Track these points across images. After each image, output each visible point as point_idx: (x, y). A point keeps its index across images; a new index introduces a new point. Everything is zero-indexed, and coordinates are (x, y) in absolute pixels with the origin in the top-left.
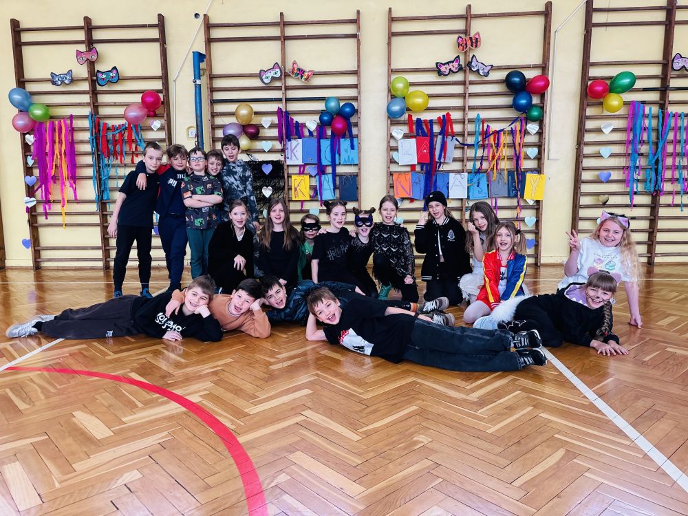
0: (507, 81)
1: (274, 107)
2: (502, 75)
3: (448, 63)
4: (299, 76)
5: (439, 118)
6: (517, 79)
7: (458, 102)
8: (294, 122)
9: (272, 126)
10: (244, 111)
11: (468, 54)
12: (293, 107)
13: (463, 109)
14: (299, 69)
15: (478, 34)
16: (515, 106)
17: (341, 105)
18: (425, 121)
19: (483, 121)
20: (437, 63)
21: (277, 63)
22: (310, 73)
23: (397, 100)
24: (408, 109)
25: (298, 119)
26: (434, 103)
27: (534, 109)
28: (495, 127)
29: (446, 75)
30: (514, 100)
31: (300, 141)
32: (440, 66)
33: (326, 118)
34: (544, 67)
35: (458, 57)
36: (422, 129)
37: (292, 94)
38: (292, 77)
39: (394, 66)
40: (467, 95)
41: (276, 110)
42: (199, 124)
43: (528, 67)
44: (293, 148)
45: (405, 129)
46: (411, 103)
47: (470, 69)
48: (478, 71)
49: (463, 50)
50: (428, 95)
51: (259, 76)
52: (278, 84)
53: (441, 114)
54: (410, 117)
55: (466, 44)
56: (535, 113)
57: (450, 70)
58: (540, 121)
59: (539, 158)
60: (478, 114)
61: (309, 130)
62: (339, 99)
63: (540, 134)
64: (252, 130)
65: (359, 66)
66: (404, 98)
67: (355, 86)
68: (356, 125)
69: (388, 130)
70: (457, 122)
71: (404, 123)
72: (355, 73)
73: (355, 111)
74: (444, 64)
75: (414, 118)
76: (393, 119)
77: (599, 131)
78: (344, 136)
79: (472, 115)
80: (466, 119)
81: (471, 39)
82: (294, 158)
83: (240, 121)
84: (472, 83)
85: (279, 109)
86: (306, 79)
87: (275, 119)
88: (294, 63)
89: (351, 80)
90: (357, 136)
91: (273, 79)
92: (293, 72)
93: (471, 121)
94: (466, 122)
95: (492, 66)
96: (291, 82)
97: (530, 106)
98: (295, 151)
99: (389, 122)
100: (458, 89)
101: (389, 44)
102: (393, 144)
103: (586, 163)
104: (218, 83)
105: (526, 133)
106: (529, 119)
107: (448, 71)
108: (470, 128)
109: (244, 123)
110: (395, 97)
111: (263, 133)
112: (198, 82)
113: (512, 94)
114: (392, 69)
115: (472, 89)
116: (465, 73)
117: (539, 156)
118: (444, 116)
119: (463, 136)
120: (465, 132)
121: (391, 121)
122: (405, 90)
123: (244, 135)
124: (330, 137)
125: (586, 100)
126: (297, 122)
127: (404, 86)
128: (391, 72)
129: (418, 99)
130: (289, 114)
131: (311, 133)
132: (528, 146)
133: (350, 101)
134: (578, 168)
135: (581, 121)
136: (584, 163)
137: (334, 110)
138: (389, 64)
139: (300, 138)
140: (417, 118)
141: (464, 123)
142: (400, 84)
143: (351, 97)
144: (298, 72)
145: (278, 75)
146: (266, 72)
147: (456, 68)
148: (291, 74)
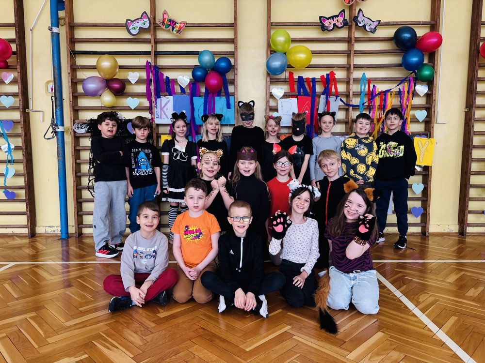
0: (397, 39)
1: (142, 61)
2: (390, 32)
3: (332, 17)
4: (171, 27)
5: (322, 77)
6: (407, 35)
7: (341, 60)
8: (165, 77)
9: (139, 82)
10: (106, 63)
11: (354, 8)
12: (163, 61)
13: (348, 68)
14: (170, 20)
16: (404, 65)
17: (216, 60)
18: (308, 79)
19: (369, 81)
20: (320, 17)
21: (145, 12)
22: (182, 25)
23: (278, 55)
24: (290, 66)
25: (171, 75)
26: (316, 61)
27: (426, 67)
28: (381, 87)
29: (330, 31)
30: (404, 58)
31: (171, 98)
32: (324, 21)
33: (199, 73)
34: (434, 24)
35: (343, 11)
36: (304, 88)
37: (162, 48)
38: (163, 29)
39: (274, 20)
40: (352, 52)
41: (144, 63)
42: (57, 77)
43: (418, 24)
44: (163, 106)
45: (286, 88)
46: (293, 58)
47: (357, 25)
48: (364, 26)
49: (349, 3)
50: (311, 51)
51: (126, 26)
52: (147, 36)
53: (324, 73)
54: (291, 74)
56: (426, 72)
57: (334, 25)
58: (430, 82)
59: (428, 122)
60: (364, 74)
61: (181, 87)
62: (214, 54)
63: (429, 96)
64: (116, 86)
65: (236, 19)
66: (285, 53)
67: (232, 41)
68: (233, 82)
69: (267, 88)
70: (341, 81)
71: (284, 81)
72: (233, 26)
73: (231, 68)
74: (328, 19)
75: (296, 76)
76: (272, 76)
78: (219, 94)
79: (357, 74)
80: (351, 78)
82: (164, 116)
83: (102, 74)
84: (358, 40)
85: (148, 63)
86: (178, 31)
87: (144, 75)
88: (165, 13)
89: (227, 34)
90: (233, 95)
91: (142, 30)
92: (163, 23)
93: (357, 81)
94: (351, 82)
95: (379, 21)
96: (162, 35)
97: (420, 65)
98: (165, 109)
99: (269, 79)
100: (343, 47)
102: (272, 103)
103: (478, 127)
104: (80, 34)
105: (415, 94)
106: (418, 79)
107: (332, 26)
108: (355, 88)
109: (107, 77)
110: (275, 52)
111: (130, 89)
112: (55, 30)
113: (401, 52)
114: (272, 23)
115: (358, 47)
116: (350, 28)
117: (427, 119)
118: (327, 75)
119: (347, 96)
120: (349, 92)
121: (270, 79)
122: (286, 45)
123: (108, 91)
124: (203, 95)
125: (478, 61)
126: (167, 78)
127: (285, 42)
128: (271, 25)
129: (300, 55)
130: (158, 68)
131: (182, 89)
132: (415, 108)
133: (226, 56)
134: (469, 133)
135: (471, 83)
136: (474, 127)
137: (208, 64)
138: (269, 17)
139: (170, 95)
140: (299, 77)
141: (348, 83)
142: (280, 38)
143: (227, 52)
144: (169, 23)
145: (147, 25)
146: (133, 22)
147: (341, 23)
148: (161, 25)
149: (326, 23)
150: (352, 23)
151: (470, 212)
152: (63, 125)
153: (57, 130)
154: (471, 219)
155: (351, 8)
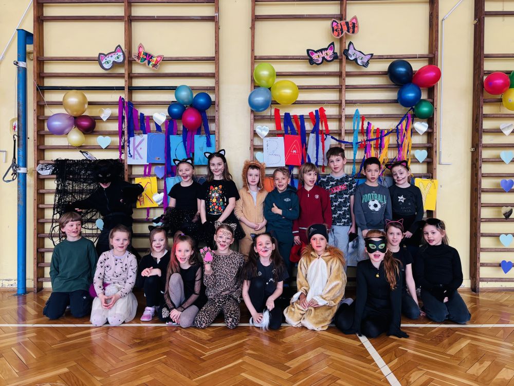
0: (391, 73)
1: (115, 97)
2: (384, 66)
3: (321, 51)
4: (146, 61)
5: (311, 114)
6: (402, 70)
7: (333, 96)
8: (139, 114)
9: (111, 119)
10: (73, 99)
11: (344, 41)
12: (138, 97)
13: (339, 104)
14: (146, 54)
15: (355, 18)
16: (401, 101)
17: (194, 95)
18: (295, 116)
19: (363, 118)
20: (308, 50)
21: (119, 46)
22: (159, 59)
23: (261, 90)
24: (275, 103)
25: (146, 111)
26: (303, 96)
27: (424, 103)
28: (376, 125)
29: (318, 64)
30: (400, 94)
31: (145, 136)
32: (312, 54)
33: (175, 110)
34: (432, 58)
35: (333, 44)
36: (293, 129)
37: (137, 83)
38: (138, 63)
39: (259, 53)
40: (344, 87)
41: (117, 100)
42: (21, 114)
43: (414, 57)
44: (136, 145)
45: (272, 126)
46: (277, 94)
47: (347, 58)
48: (356, 60)
49: (338, 36)
50: (298, 86)
51: (99, 60)
52: (122, 71)
53: (313, 109)
54: (277, 111)
55: (342, 30)
56: (425, 109)
57: (323, 58)
58: (430, 119)
59: (430, 162)
60: (357, 110)
61: (157, 125)
62: (192, 89)
63: (430, 134)
64: (85, 123)
65: (217, 52)
66: (270, 89)
67: (213, 76)
68: (213, 120)
69: (252, 126)
70: (332, 118)
71: (269, 119)
72: (214, 60)
73: (211, 104)
74: (316, 52)
75: (282, 113)
76: (256, 113)
77: (498, 132)
78: (199, 133)
79: (350, 111)
80: (343, 115)
81: (347, 23)
82: (137, 156)
83: (69, 111)
84: (349, 75)
85: (121, 99)
86: (154, 65)
87: (115, 111)
88: (140, 47)
89: (209, 68)
90: (214, 133)
91: (115, 64)
92: (138, 57)
93: (349, 118)
94: (343, 119)
95: (372, 55)
96: (138, 69)
97: (417, 101)
98: (138, 149)
99: (252, 116)
100: (334, 81)
101: (253, 28)
102: (257, 142)
103: (486, 168)
104: (50, 68)
105: (414, 132)
106: (416, 116)
107: (320, 59)
108: (347, 125)
109: (75, 114)
110: (259, 87)
111: (100, 127)
112: (22, 64)
113: (396, 87)
114: (255, 56)
115: (350, 81)
116: (341, 62)
117: (429, 160)
118: (316, 111)
119: (340, 134)
120: (341, 130)
121: (254, 116)
122: (271, 80)
123: (76, 129)
124: (181, 132)
125: (483, 96)
126: (142, 114)
127: (271, 76)
128: (255, 59)
129: (285, 90)
130: (132, 105)
131: (158, 127)
132: (415, 147)
133: (206, 92)
134: (477, 175)
135: (476, 120)
136: (482, 168)
137: (186, 101)
138: (253, 50)
139: (145, 133)
140: (286, 114)
141: (340, 120)
142: (264, 72)
143: (207, 87)
144: (145, 57)
145: (121, 59)
146: (106, 55)
147: (330, 57)
148: (136, 59)
149: (315, 57)
150: (343, 57)
151: (483, 265)
152: (25, 165)
153: (18, 171)
154: (484, 272)
155: (341, 40)
